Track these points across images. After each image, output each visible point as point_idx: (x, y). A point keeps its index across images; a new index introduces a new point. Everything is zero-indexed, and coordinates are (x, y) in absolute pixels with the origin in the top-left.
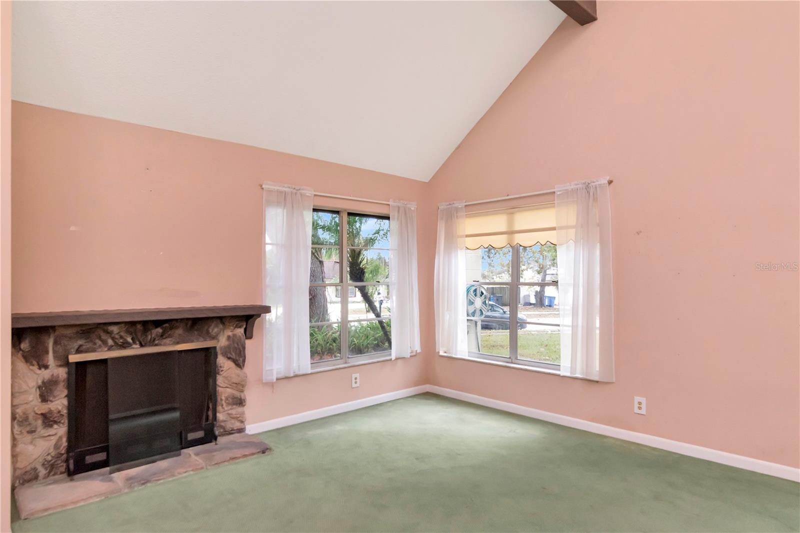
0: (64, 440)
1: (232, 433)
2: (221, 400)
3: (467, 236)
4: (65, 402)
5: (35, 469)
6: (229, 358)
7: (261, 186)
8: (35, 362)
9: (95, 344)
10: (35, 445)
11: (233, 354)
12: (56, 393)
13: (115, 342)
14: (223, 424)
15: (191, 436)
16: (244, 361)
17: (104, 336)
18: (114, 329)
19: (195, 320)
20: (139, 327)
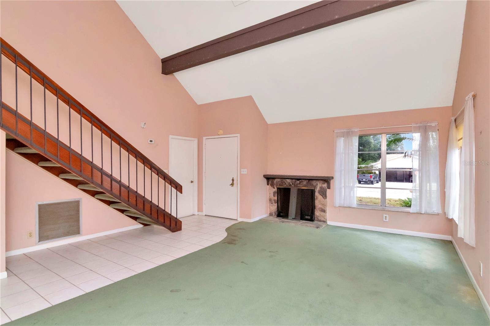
0: (277, 208)
1: (321, 222)
2: (317, 208)
4: (277, 197)
5: (273, 213)
7: (334, 131)
8: (272, 187)
9: (283, 184)
10: (272, 207)
12: (275, 195)
13: (288, 184)
14: (318, 217)
15: (307, 217)
16: (326, 197)
17: (286, 182)
18: (288, 180)
19: (309, 180)
20: (294, 180)
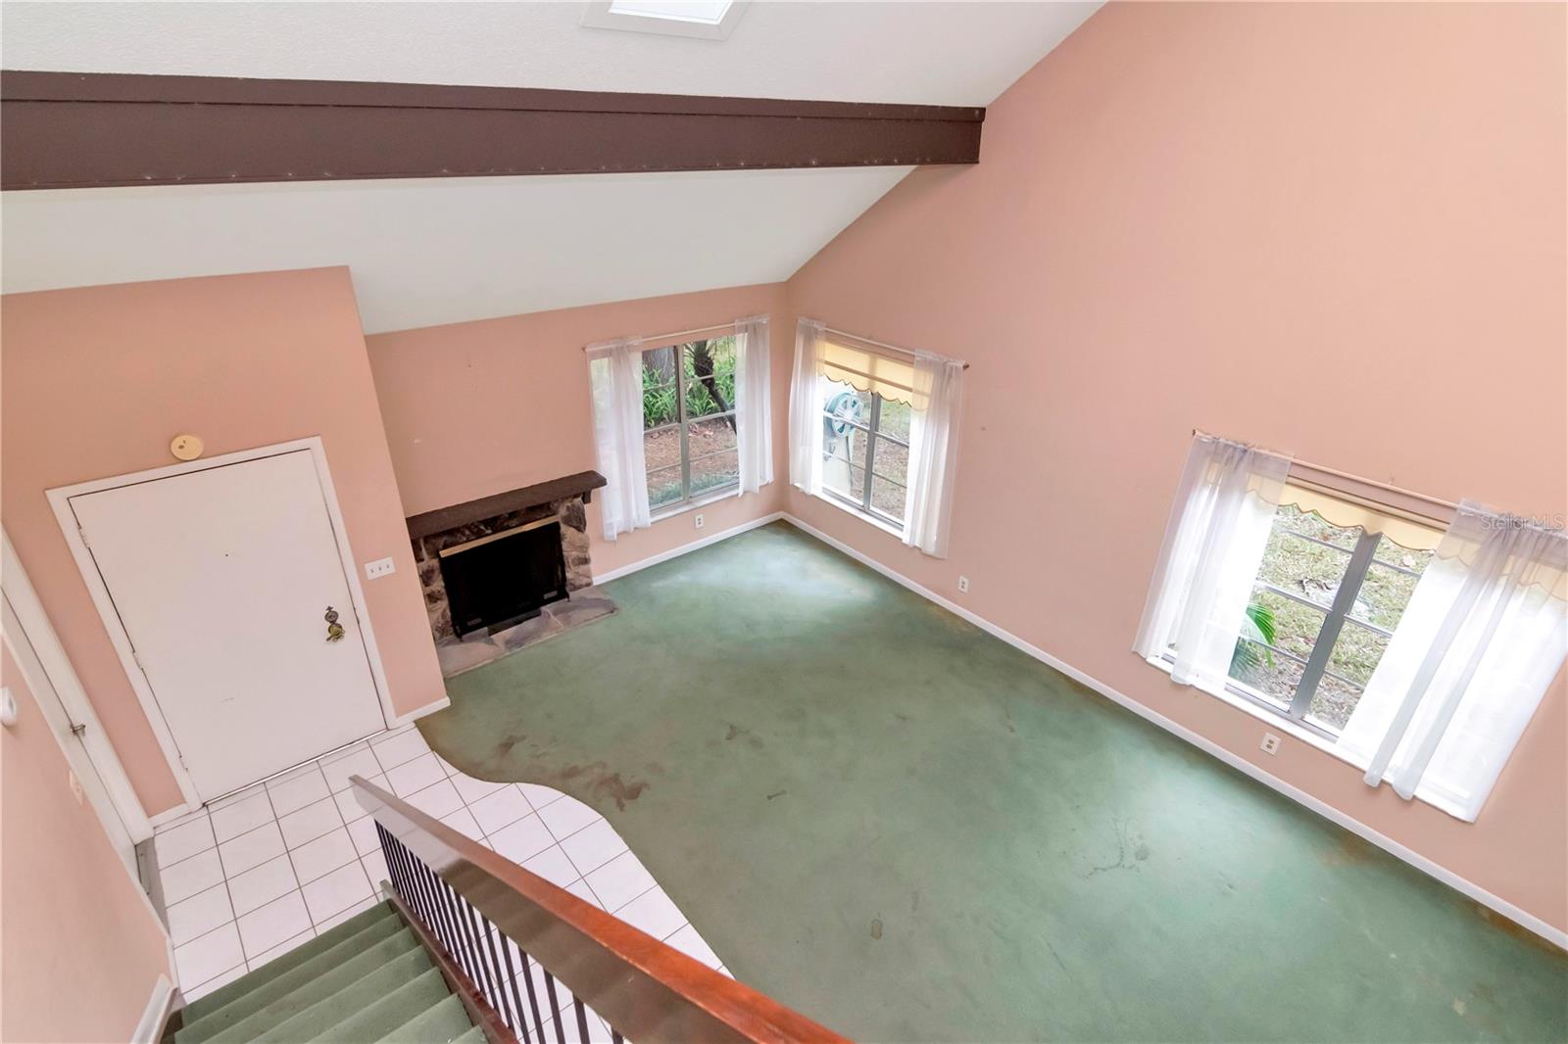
0: (448, 611)
1: (581, 588)
2: (568, 562)
3: (827, 363)
4: (443, 584)
6: (571, 526)
7: (584, 349)
9: (455, 538)
11: (574, 522)
13: (472, 532)
14: (572, 582)
16: (585, 525)
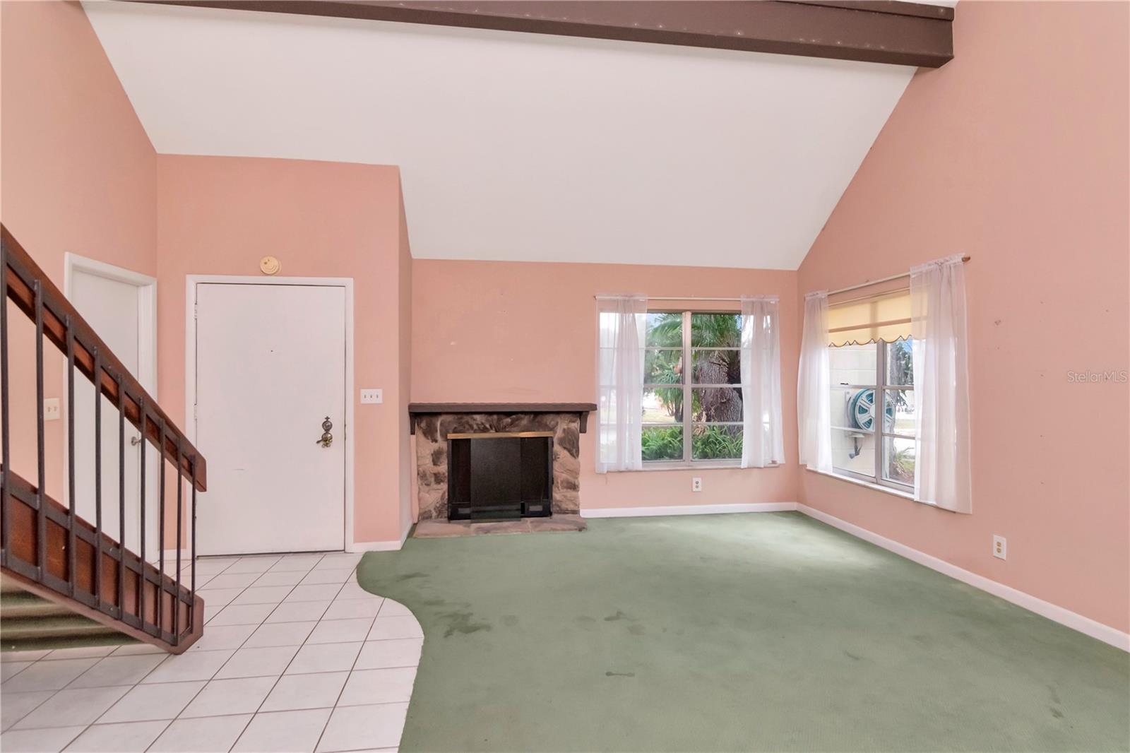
0: (447, 494)
1: (567, 513)
2: (558, 483)
4: (447, 467)
5: (430, 511)
6: (565, 448)
7: (595, 297)
8: (429, 438)
9: (464, 427)
10: (430, 495)
11: (568, 445)
12: (441, 460)
13: (479, 428)
14: (558, 503)
15: (533, 508)
16: (578, 451)
17: (471, 422)
18: (478, 417)
19: (537, 414)
20: (495, 417)
